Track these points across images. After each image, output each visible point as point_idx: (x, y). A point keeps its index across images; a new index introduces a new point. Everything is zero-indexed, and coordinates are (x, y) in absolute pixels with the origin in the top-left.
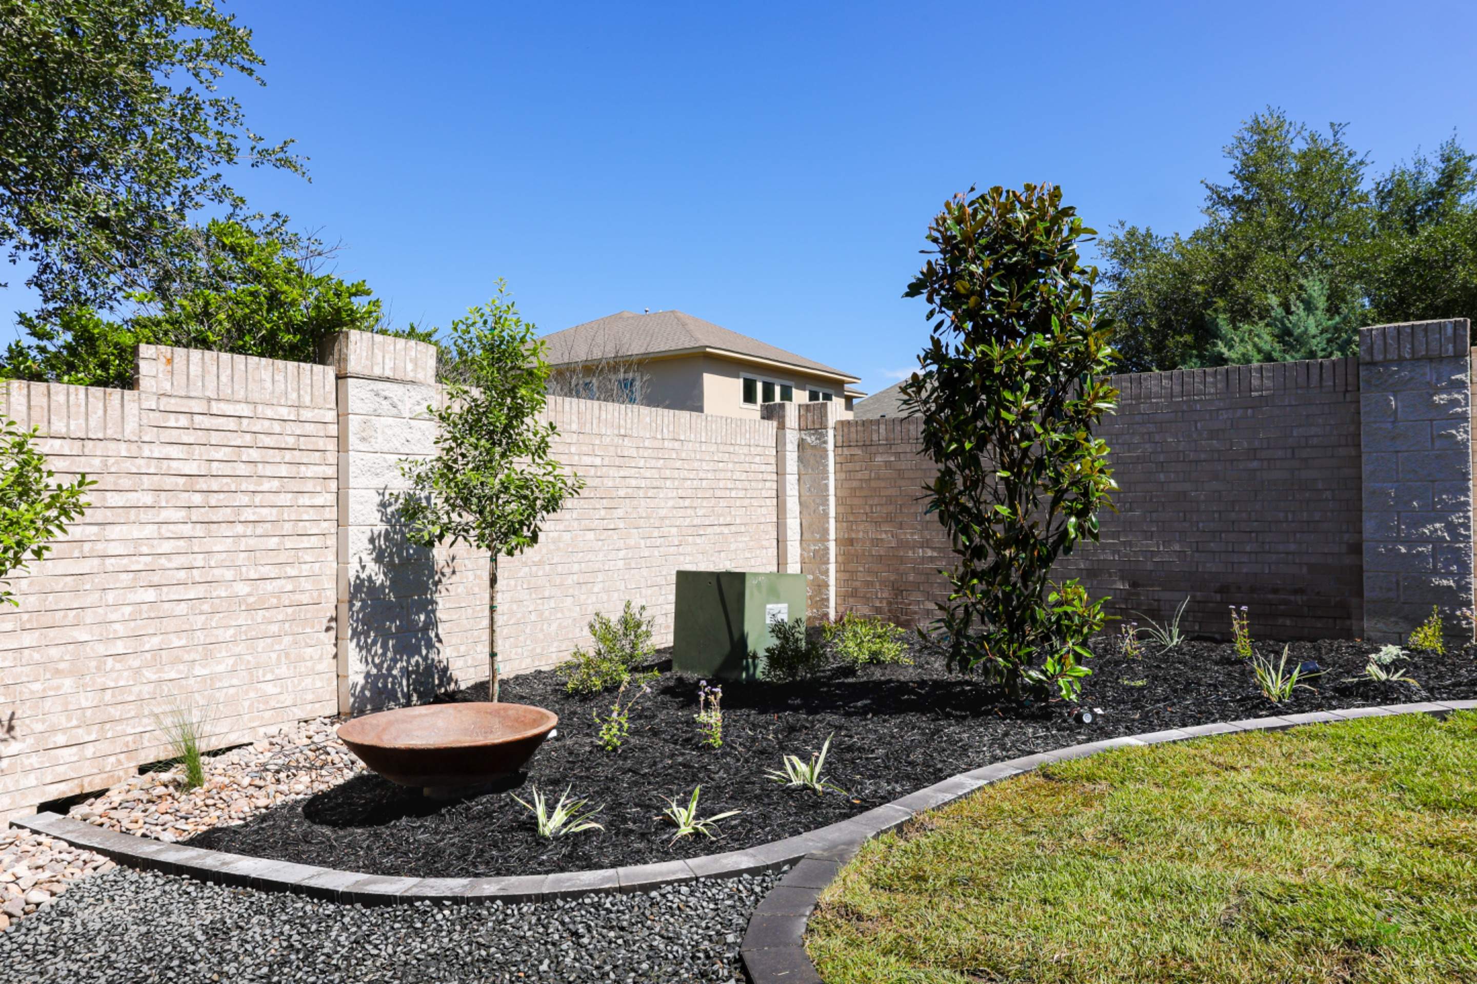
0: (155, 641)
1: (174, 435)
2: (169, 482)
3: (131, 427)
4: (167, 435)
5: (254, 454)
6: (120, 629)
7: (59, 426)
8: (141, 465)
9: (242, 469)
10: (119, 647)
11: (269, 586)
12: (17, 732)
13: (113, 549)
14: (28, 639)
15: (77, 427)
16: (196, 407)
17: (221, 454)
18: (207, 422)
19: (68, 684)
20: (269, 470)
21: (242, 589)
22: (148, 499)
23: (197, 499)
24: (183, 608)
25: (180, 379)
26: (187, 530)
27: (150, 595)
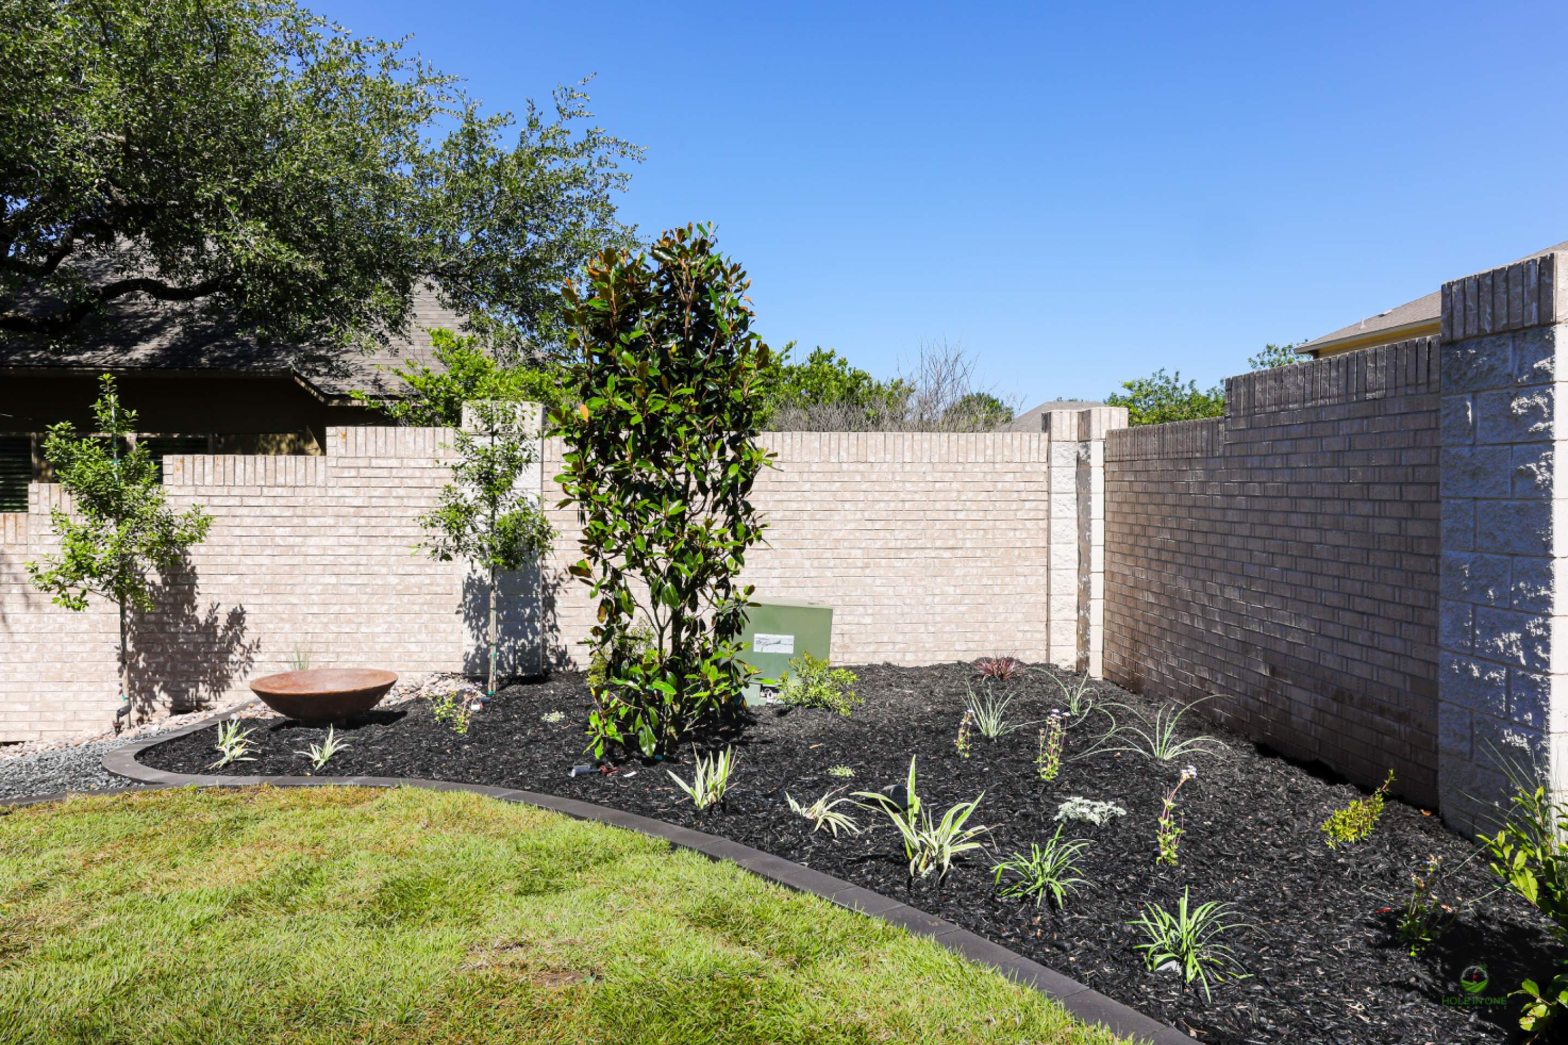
0: (336, 609)
1: (347, 482)
2: (344, 511)
3: (320, 480)
4: (342, 482)
5: (401, 492)
6: (315, 598)
7: (281, 480)
8: (327, 501)
9: (393, 502)
10: (315, 609)
11: (413, 580)
12: (262, 649)
13: (311, 551)
14: (266, 599)
15: (290, 480)
16: (361, 463)
17: (378, 492)
18: (368, 472)
19: (287, 627)
20: (412, 502)
21: (393, 580)
22: (331, 521)
23: (362, 521)
24: (353, 590)
25: (351, 446)
26: (355, 541)
27: (333, 580)
